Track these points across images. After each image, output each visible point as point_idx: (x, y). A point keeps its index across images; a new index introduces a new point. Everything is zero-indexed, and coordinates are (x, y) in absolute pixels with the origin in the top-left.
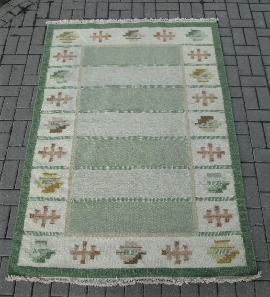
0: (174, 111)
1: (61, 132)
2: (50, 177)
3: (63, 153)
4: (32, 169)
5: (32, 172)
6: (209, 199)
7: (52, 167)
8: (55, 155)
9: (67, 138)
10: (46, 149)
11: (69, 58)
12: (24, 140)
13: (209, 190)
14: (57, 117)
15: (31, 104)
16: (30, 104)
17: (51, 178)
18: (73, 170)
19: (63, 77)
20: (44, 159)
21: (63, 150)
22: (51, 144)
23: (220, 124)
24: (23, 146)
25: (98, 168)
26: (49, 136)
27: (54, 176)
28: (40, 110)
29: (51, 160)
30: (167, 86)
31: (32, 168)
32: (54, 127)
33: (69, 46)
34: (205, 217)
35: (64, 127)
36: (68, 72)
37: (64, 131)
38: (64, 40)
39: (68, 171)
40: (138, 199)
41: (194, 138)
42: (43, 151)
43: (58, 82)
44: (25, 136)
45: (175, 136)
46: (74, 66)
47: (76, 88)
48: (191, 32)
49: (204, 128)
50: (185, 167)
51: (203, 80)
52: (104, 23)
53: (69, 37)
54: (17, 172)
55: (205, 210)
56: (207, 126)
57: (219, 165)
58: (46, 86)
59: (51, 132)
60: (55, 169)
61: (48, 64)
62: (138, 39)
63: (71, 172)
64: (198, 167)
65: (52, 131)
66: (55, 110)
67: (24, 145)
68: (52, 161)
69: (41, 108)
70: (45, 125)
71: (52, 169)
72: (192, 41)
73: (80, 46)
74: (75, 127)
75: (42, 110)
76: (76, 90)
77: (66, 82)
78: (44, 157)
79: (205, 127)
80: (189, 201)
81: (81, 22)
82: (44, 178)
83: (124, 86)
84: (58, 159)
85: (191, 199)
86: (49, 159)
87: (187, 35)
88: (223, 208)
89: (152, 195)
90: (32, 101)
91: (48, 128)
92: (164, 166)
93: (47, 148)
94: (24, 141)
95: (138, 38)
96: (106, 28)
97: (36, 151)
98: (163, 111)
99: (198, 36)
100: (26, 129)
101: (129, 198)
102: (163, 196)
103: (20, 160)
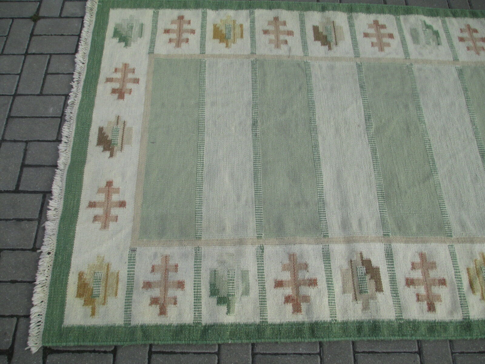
0: (308, 76)
1: (377, 269)
2: (478, 279)
3: (423, 261)
4: (471, 318)
5: (476, 318)
6: (452, 46)
7: (458, 278)
8: (429, 277)
9: (389, 256)
10: (420, 297)
11: (171, 274)
12: (405, 352)
13: (439, 44)
14: (340, 284)
15: (308, 352)
16: (310, 354)
17: (478, 277)
18: (454, 237)
19: (231, 280)
20: (443, 298)
21: (418, 260)
22: (406, 287)
23: (328, 19)
24: (420, 353)
25: (439, 193)
26: (391, 295)
27: (473, 272)
28: (330, 323)
29: (443, 282)
30: (254, 82)
31: (469, 319)
32: (371, 285)
33: (131, 278)
34: (478, 54)
35: (367, 263)
36: (214, 273)
37: (374, 264)
38: (109, 291)
39: (458, 247)
40: (476, 134)
41: (357, 54)
42: (426, 302)
43: (246, 292)
44: (393, 350)
45: (357, 77)
46: (198, 258)
47: (263, 250)
48: (118, 39)
49: (338, 39)
50: (409, 68)
51: (238, 30)
52: (62, 199)
53: (97, 281)
54: (478, 353)
55: (468, 52)
56: (334, 36)
57: (397, 29)
58: (258, 321)
59: (383, 291)
60: (459, 272)
61: (190, 326)
62: (126, 127)
63: (458, 241)
64: (406, 53)
65: (379, 289)
66: (327, 288)
67: (417, 350)
68: (444, 280)
69: (325, 323)
70: (366, 307)
71: (461, 278)
72: (142, 38)
73: (134, 250)
74: (365, 241)
75: (329, 319)
76: (268, 249)
77: (244, 275)
78: (438, 298)
79: (336, 37)
80: (461, 69)
81: (49, 253)
82: (481, 291)
83: (256, 154)
84: (438, 269)
85: (457, 66)
86: (441, 286)
87: (126, 45)
88: (460, 33)
89: (465, 115)
90: (301, 350)
91: (373, 297)
92: (415, 96)
93: (418, 295)
94: (407, 353)
95: (122, 126)
96: (80, 195)
97: (430, 317)
98: (310, 91)
99: (132, 29)
100: (378, 353)
101: (478, 146)
102: (463, 100)
103: (452, 353)
